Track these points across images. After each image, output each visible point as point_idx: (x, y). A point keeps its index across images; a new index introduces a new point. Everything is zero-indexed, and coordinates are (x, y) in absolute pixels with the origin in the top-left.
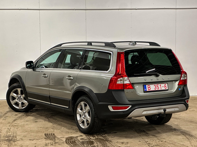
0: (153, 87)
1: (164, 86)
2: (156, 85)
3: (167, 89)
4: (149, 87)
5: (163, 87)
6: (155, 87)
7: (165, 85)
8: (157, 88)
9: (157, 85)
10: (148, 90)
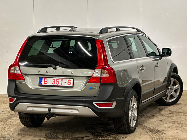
0: (50, 81)
1: (67, 82)
2: (55, 79)
3: (71, 85)
4: (46, 80)
5: (65, 82)
6: (54, 81)
7: (69, 81)
8: (56, 83)
9: (57, 80)
10: (44, 83)
